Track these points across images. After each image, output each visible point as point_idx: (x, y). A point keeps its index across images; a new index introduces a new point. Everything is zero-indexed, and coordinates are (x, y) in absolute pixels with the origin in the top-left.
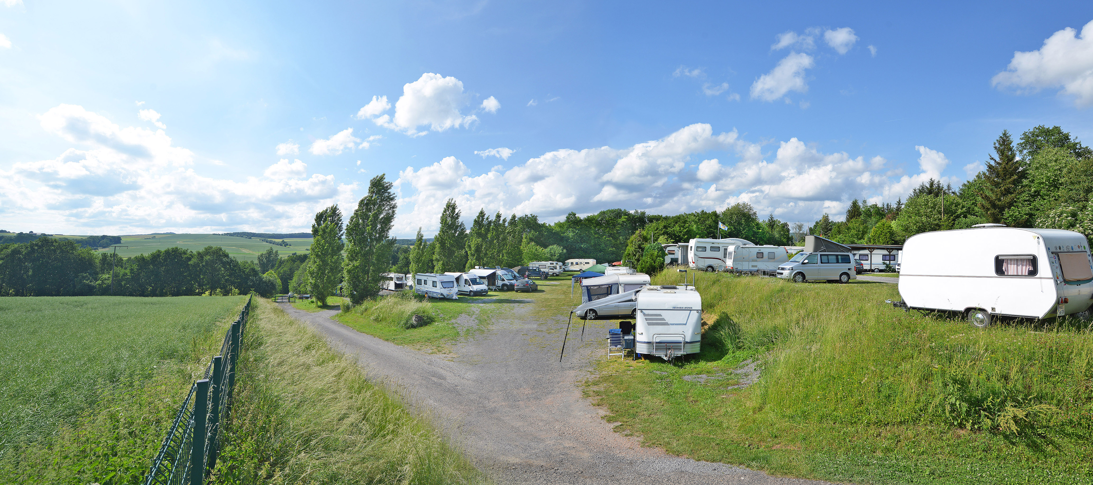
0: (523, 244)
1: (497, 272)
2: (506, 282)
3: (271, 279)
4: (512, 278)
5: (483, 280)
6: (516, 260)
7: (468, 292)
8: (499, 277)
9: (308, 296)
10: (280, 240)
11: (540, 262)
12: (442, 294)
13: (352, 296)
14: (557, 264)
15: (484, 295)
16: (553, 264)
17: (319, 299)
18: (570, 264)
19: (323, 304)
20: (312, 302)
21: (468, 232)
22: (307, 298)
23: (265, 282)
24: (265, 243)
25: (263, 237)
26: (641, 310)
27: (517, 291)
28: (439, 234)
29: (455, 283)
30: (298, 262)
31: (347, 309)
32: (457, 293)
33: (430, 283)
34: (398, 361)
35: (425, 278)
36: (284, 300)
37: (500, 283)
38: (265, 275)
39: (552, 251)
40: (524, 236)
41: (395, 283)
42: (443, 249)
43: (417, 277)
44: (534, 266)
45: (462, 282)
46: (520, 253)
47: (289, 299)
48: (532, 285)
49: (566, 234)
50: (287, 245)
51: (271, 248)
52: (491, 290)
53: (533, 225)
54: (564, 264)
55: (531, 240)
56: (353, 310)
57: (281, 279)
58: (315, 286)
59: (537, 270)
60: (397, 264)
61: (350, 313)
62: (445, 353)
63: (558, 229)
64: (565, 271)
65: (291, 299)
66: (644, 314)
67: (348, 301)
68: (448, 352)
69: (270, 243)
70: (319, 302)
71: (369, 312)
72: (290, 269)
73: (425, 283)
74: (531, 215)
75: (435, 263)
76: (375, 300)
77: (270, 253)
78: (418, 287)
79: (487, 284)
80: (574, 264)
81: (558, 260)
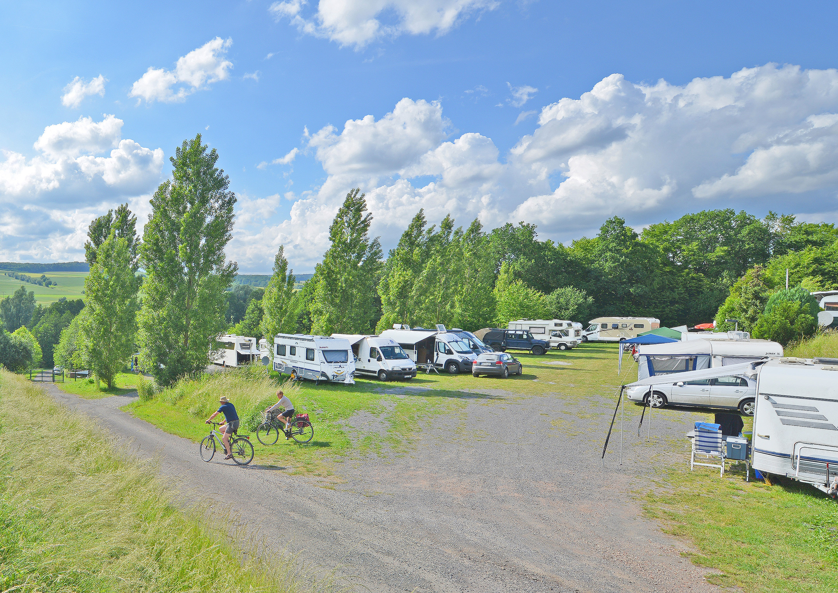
0: (499, 284)
1: (437, 336)
2: (456, 357)
3: (23, 340)
4: (467, 349)
5: (407, 351)
6: (480, 316)
7: (375, 372)
8: (441, 346)
9: (86, 372)
10: (38, 276)
11: (532, 322)
12: (323, 374)
13: (158, 372)
14: (570, 325)
15: (408, 380)
16: (561, 325)
17: (101, 376)
18: (599, 328)
19: (109, 385)
20: (91, 382)
21: (384, 260)
22: (84, 376)
23: (14, 346)
24: (13, 280)
25: (10, 269)
26: (768, 397)
27: (477, 375)
28: (325, 263)
29: (351, 354)
30: (67, 314)
31: (149, 393)
32: (353, 373)
33: (301, 353)
34: (230, 482)
35: (292, 343)
36: (44, 379)
37: (442, 359)
38: (14, 334)
39: (562, 300)
40: (502, 269)
41: (238, 353)
42: (331, 290)
43: (278, 341)
44: (519, 327)
45: (365, 353)
46: (492, 302)
47: (53, 377)
48: (509, 364)
49: (596, 265)
50: (50, 283)
51: (23, 287)
52: (424, 371)
53: (525, 246)
54: (586, 327)
55: (518, 275)
56: (159, 396)
57: (41, 342)
58: (95, 353)
59: (525, 337)
60: (243, 320)
61: (154, 401)
62: (319, 475)
63: (579, 254)
64: (585, 340)
65: (57, 378)
66: (774, 404)
67: (151, 381)
68: (325, 474)
69: (23, 280)
70: (101, 381)
71: (188, 400)
72: (56, 325)
73: (293, 350)
74: (521, 223)
75: (314, 318)
76: (199, 379)
77: (20, 294)
78: (278, 359)
79: (415, 359)
80: (610, 326)
81: (573, 319)
